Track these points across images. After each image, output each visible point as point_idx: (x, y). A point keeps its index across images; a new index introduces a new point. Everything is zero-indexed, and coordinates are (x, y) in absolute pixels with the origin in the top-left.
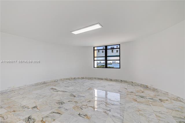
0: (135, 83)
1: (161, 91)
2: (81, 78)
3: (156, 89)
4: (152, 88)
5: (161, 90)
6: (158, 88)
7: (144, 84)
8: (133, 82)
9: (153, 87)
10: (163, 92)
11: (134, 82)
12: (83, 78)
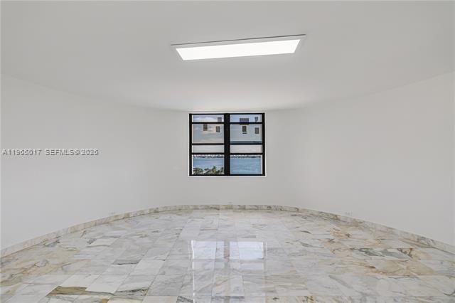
0: (304, 210)
1: (373, 226)
2: (150, 214)
3: (361, 223)
4: (349, 220)
5: (372, 224)
6: (364, 220)
7: (328, 212)
8: (298, 209)
9: (354, 218)
10: (379, 228)
11: (301, 207)
12: (156, 212)
